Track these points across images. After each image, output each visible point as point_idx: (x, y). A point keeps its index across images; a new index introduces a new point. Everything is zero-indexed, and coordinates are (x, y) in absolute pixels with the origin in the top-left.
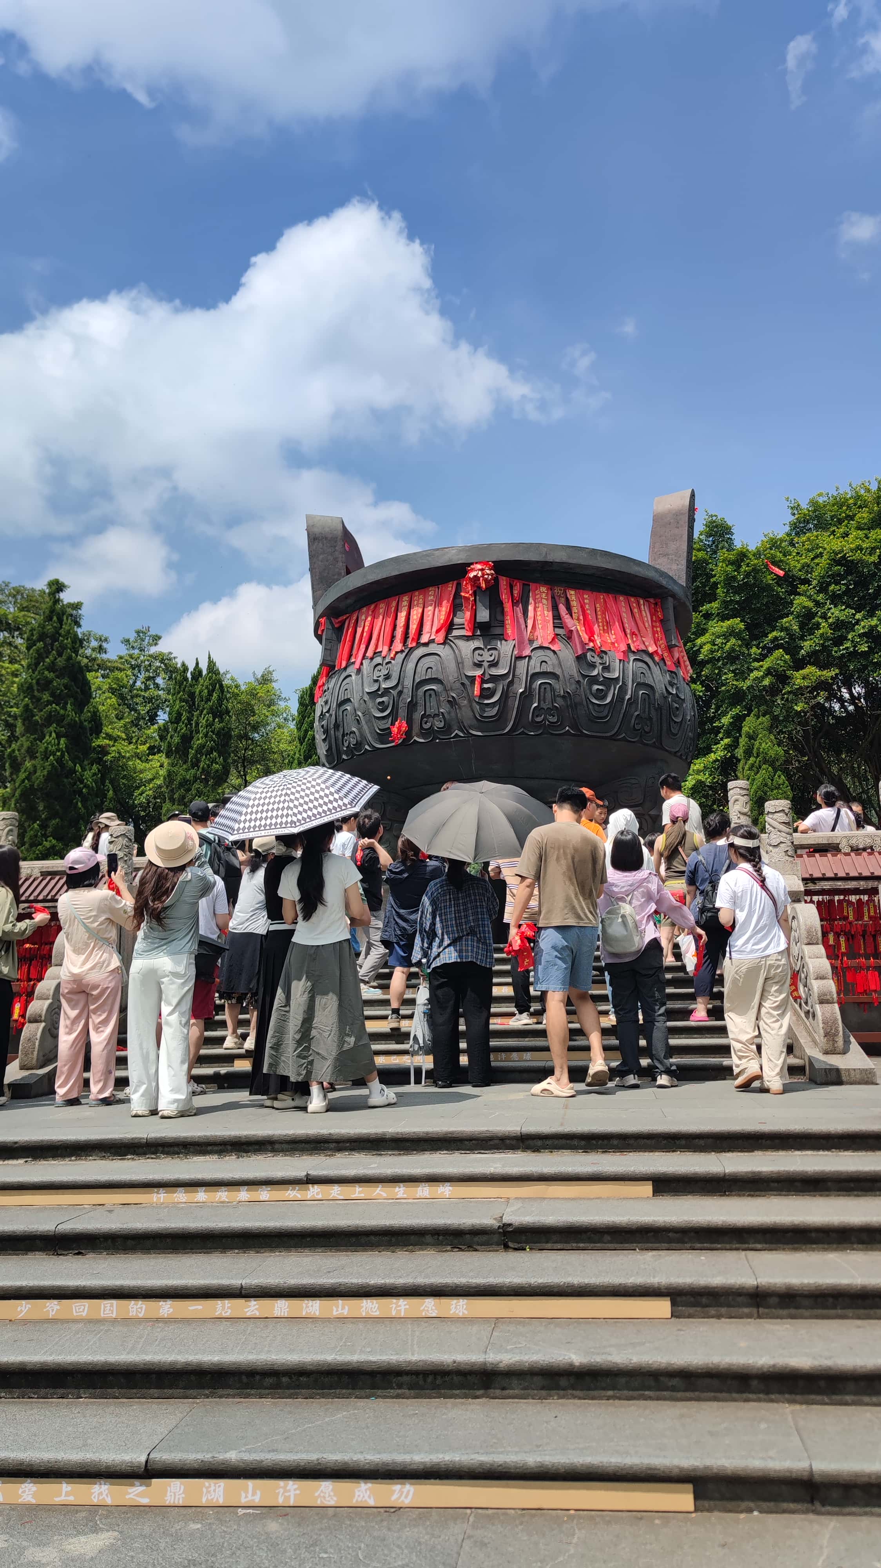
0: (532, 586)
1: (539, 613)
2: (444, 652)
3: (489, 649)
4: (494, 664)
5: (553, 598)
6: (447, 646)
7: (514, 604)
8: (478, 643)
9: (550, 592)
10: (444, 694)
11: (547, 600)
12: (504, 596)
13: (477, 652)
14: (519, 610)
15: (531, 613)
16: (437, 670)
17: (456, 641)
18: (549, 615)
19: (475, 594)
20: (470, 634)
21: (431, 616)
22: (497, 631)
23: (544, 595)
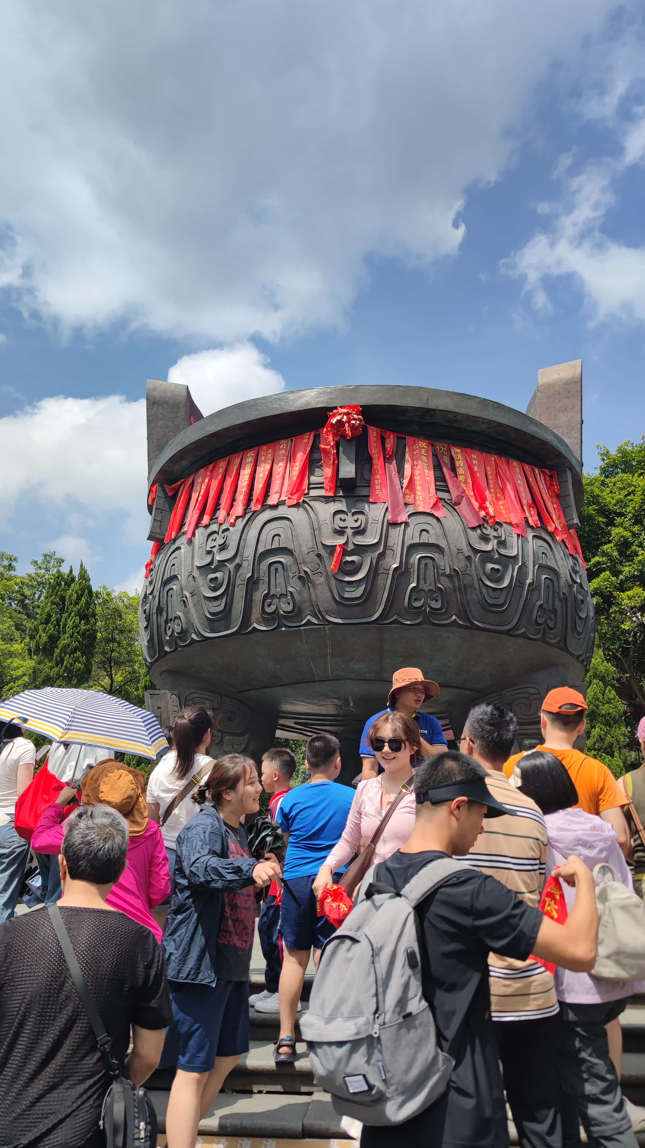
0: (409, 440)
1: (417, 472)
2: (297, 515)
3: (354, 514)
4: (360, 531)
5: (435, 455)
6: (301, 509)
7: (387, 459)
8: (341, 506)
9: (430, 448)
10: (294, 569)
11: (427, 457)
12: (374, 450)
13: (338, 517)
14: (393, 466)
15: (407, 472)
16: (286, 538)
17: (312, 503)
18: (430, 475)
19: (337, 445)
20: (331, 494)
21: (281, 474)
22: (364, 492)
23: (423, 451)
